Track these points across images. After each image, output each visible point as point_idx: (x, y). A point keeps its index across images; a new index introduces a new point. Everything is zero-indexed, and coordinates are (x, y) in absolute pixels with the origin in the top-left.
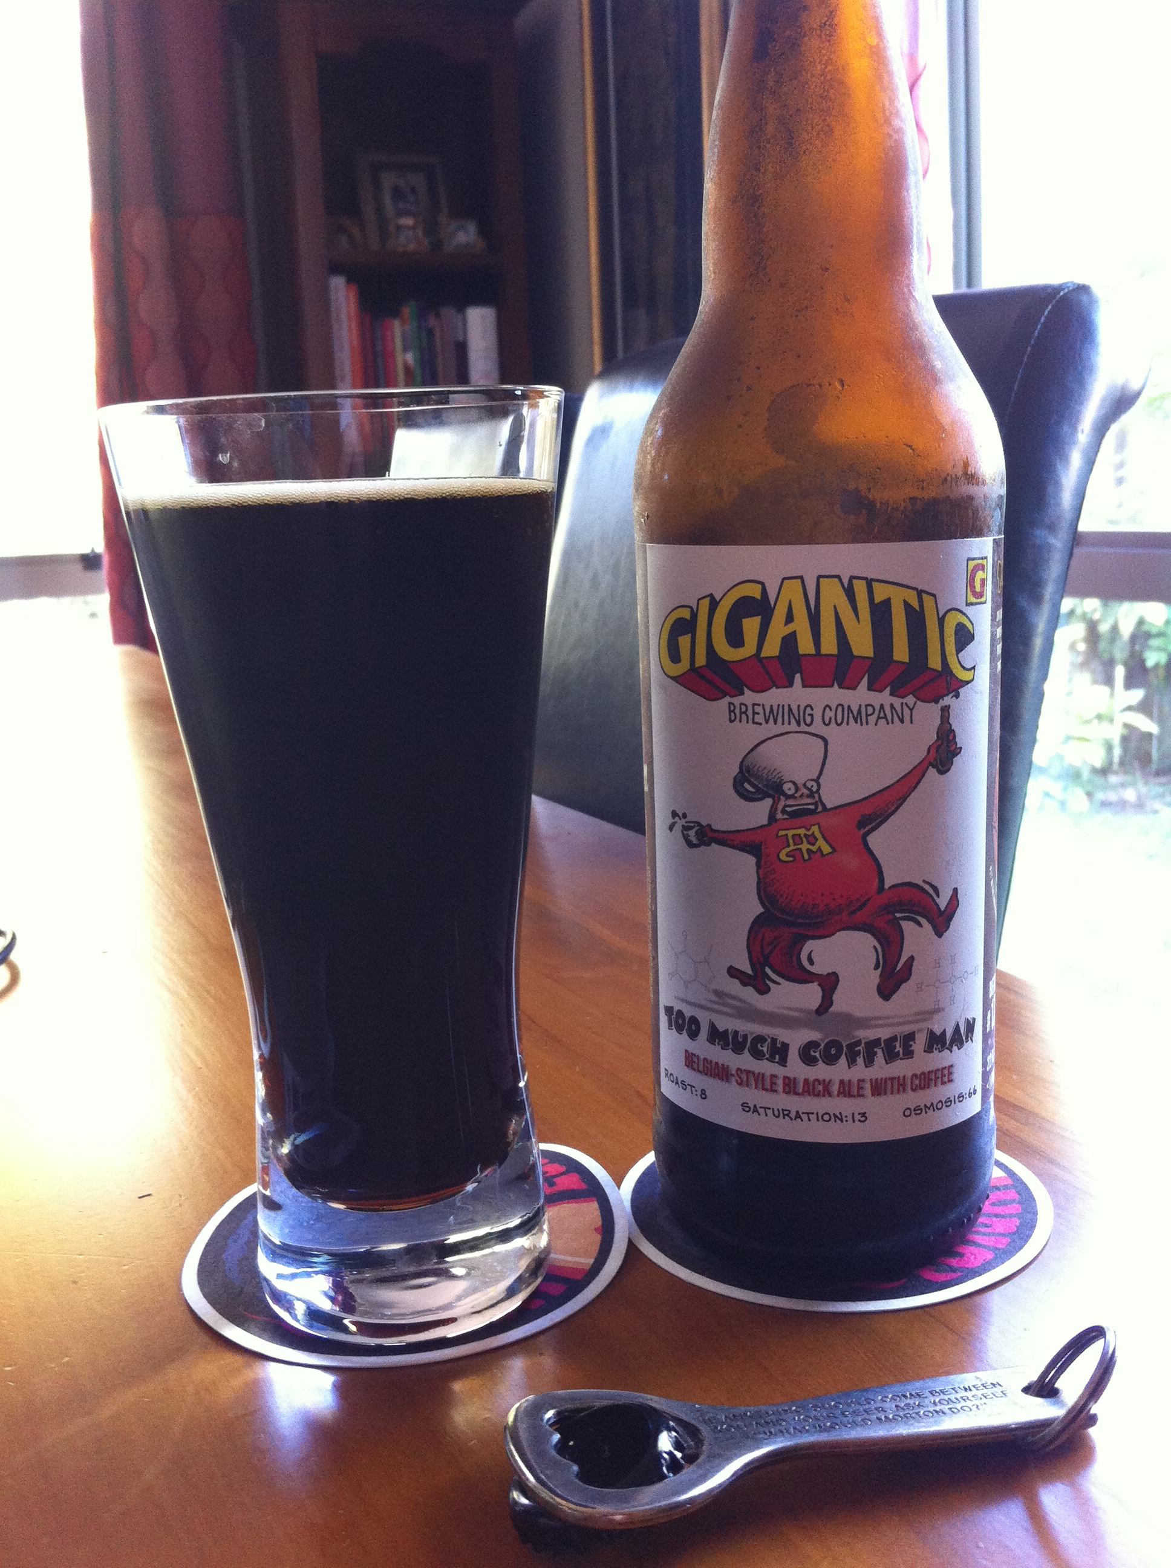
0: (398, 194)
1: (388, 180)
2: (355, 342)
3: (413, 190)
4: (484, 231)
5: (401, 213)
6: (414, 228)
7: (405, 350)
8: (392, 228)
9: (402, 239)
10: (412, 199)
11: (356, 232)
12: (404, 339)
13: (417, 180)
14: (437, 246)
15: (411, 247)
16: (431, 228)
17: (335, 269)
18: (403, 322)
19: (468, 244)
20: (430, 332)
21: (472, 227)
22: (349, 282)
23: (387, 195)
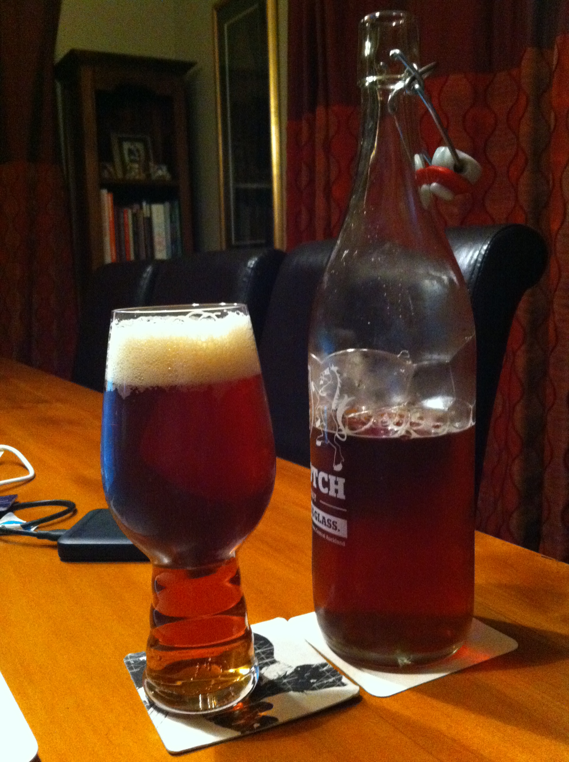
0: (131, 152)
1: (126, 146)
2: (111, 219)
3: (138, 150)
4: (171, 170)
5: (132, 161)
6: (139, 169)
8: (128, 167)
9: (133, 173)
10: (137, 154)
11: (112, 170)
13: (140, 146)
14: (149, 176)
15: (137, 177)
16: (146, 169)
17: (103, 186)
19: (163, 176)
21: (165, 168)
22: (109, 191)
23: (126, 152)
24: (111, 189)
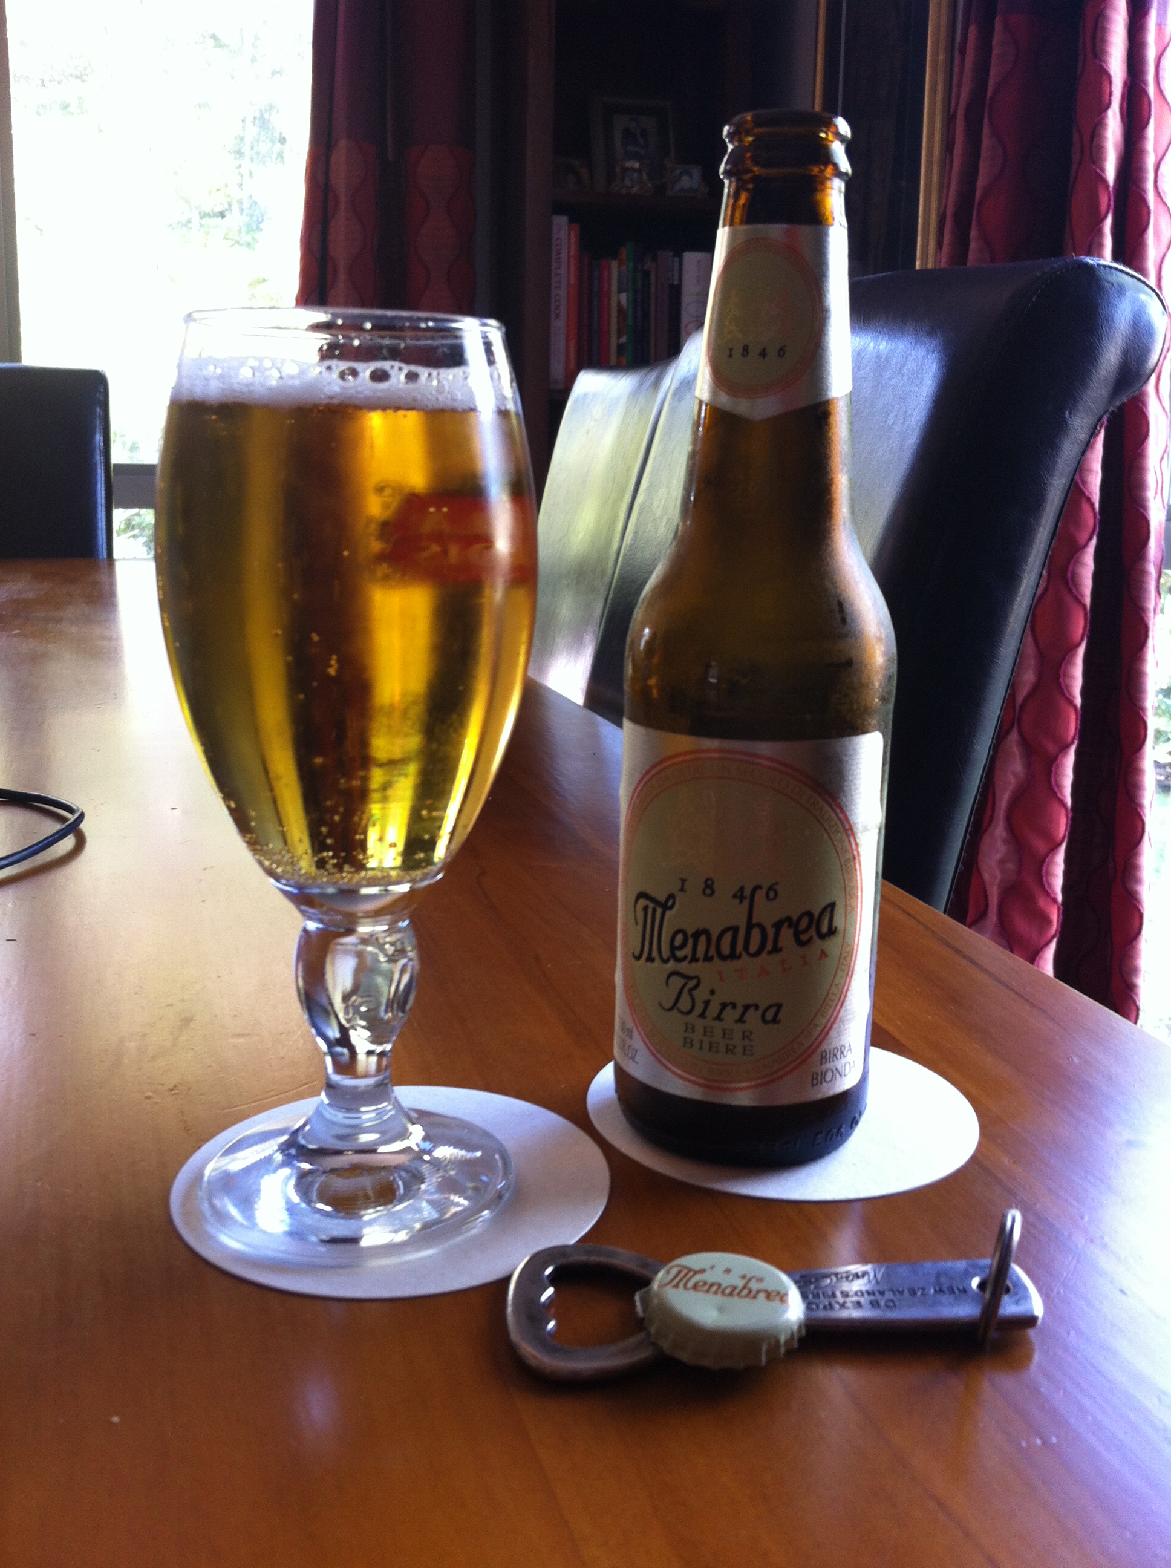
0: (629, 136)
1: (621, 123)
2: (573, 281)
3: (644, 134)
4: (708, 176)
5: (629, 155)
6: (639, 171)
7: (620, 291)
8: (619, 170)
9: (628, 183)
10: (642, 142)
11: (584, 173)
12: (619, 282)
13: (649, 124)
14: (660, 190)
15: (635, 190)
16: (657, 171)
17: (558, 208)
18: (620, 265)
19: (691, 190)
20: (646, 274)
21: (696, 172)
22: (571, 221)
23: (618, 136)
24: (576, 214)
